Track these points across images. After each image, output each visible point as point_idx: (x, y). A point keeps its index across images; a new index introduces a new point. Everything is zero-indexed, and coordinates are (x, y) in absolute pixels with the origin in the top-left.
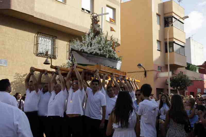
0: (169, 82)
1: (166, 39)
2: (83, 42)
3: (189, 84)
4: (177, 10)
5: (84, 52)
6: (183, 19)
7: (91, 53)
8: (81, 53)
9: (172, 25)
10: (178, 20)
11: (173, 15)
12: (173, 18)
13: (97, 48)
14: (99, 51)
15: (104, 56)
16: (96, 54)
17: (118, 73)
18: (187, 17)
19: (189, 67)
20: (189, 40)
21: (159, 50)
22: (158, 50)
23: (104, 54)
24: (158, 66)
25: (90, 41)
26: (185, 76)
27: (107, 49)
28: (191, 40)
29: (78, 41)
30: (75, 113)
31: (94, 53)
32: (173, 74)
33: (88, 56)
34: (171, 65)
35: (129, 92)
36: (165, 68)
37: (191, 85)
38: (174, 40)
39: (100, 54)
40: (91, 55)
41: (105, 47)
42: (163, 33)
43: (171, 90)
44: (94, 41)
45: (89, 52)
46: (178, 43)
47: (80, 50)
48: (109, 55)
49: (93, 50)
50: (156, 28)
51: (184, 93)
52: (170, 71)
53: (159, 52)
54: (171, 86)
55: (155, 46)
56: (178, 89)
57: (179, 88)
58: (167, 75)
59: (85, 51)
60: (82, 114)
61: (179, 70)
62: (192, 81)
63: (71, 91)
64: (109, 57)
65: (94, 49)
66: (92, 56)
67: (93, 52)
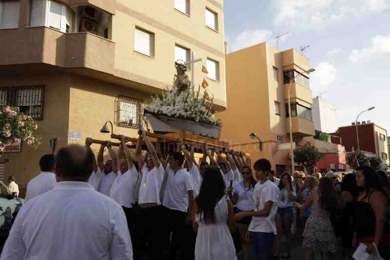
0: (292, 156)
1: (286, 100)
2: (164, 100)
3: (319, 158)
4: (299, 62)
5: (162, 114)
6: (308, 72)
7: (173, 116)
8: (158, 115)
9: (294, 81)
10: (302, 74)
11: (295, 67)
12: (295, 72)
13: (182, 108)
14: (185, 113)
15: (193, 119)
16: (181, 117)
17: (214, 143)
18: (313, 70)
19: (318, 135)
20: (316, 100)
21: (278, 113)
22: (276, 114)
23: (193, 116)
24: (278, 136)
25: (173, 98)
26: (313, 147)
27: (197, 109)
28: (319, 99)
29: (157, 99)
30: (150, 202)
31: (178, 115)
32: (297, 145)
33: (168, 120)
34: (293, 134)
35: (219, 169)
36: (286, 137)
37: (321, 159)
38: (297, 101)
39: (187, 116)
40: (172, 119)
41: (193, 107)
42: (282, 92)
43: (295, 167)
44: (178, 99)
45: (170, 115)
46: (302, 104)
47: (156, 112)
48: (200, 118)
49: (175, 112)
50: (273, 85)
51: (313, 170)
52: (293, 142)
53: (278, 117)
54: (295, 161)
55: (273, 109)
56: (305, 165)
57: (305, 163)
58: (290, 146)
59: (164, 112)
60: (159, 203)
61: (306, 139)
62: (322, 154)
63: (144, 170)
64: (199, 121)
65: (178, 109)
66: (175, 119)
67: (175, 114)
